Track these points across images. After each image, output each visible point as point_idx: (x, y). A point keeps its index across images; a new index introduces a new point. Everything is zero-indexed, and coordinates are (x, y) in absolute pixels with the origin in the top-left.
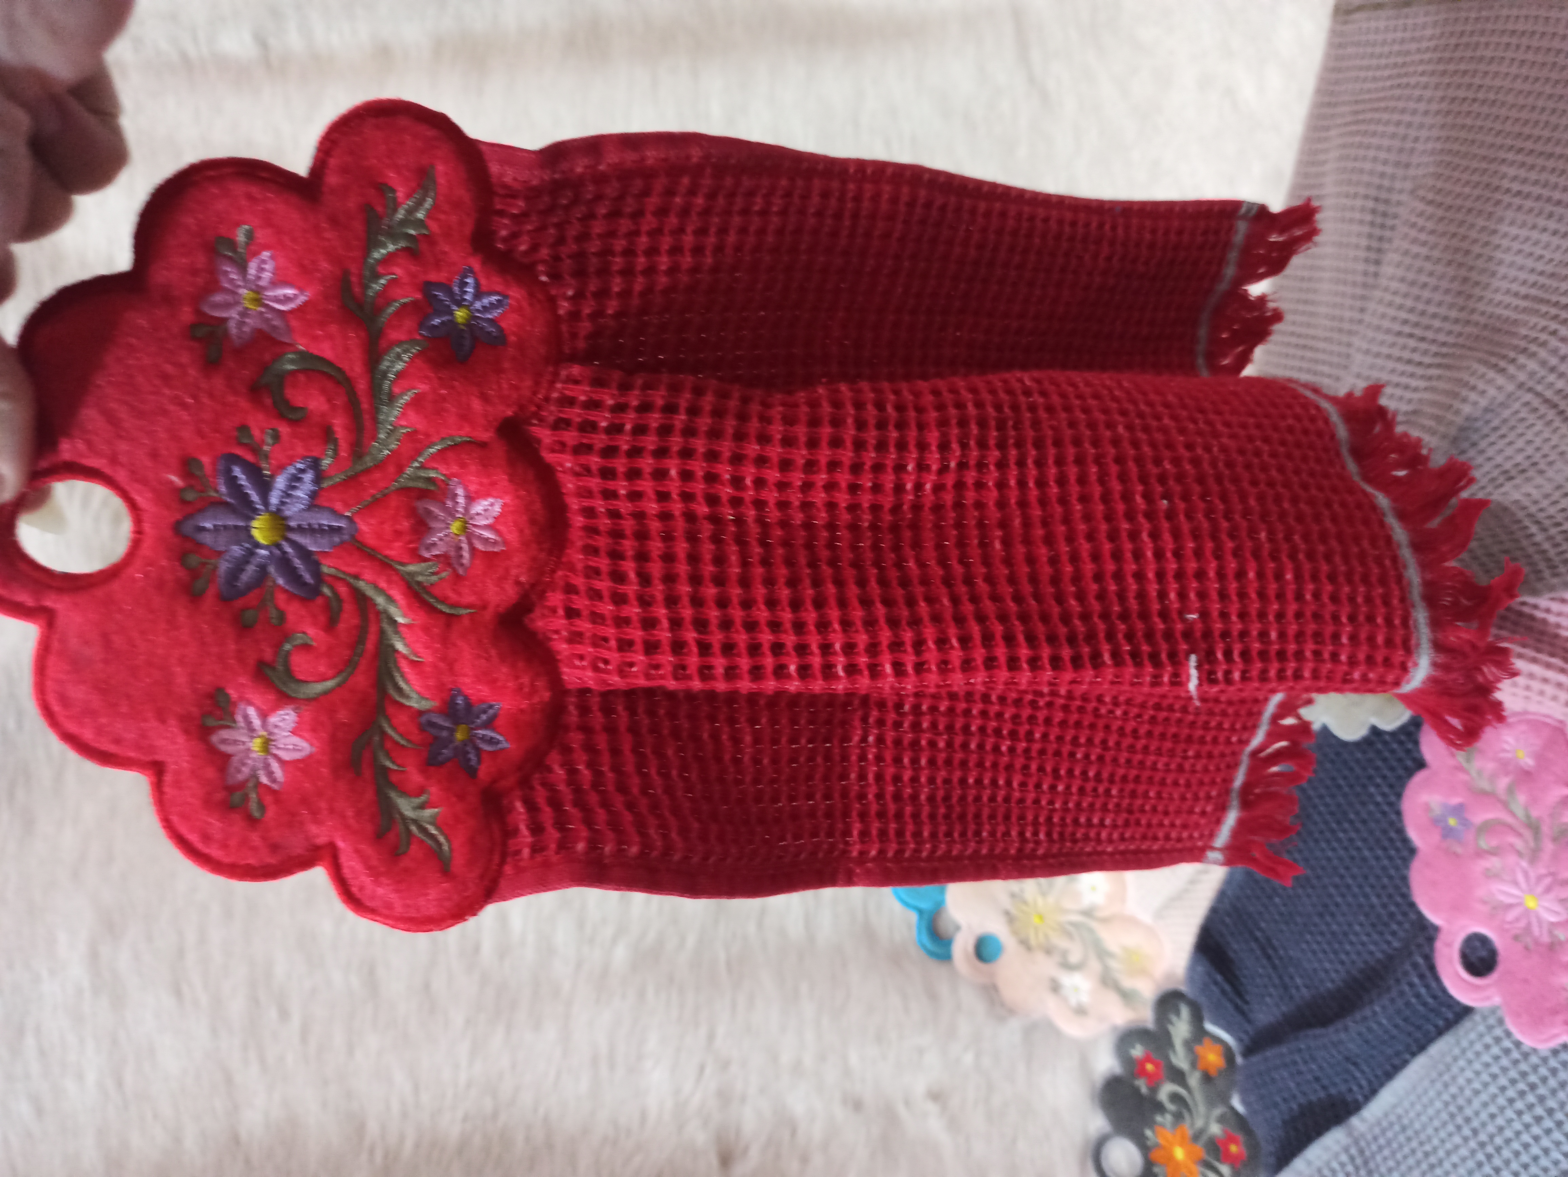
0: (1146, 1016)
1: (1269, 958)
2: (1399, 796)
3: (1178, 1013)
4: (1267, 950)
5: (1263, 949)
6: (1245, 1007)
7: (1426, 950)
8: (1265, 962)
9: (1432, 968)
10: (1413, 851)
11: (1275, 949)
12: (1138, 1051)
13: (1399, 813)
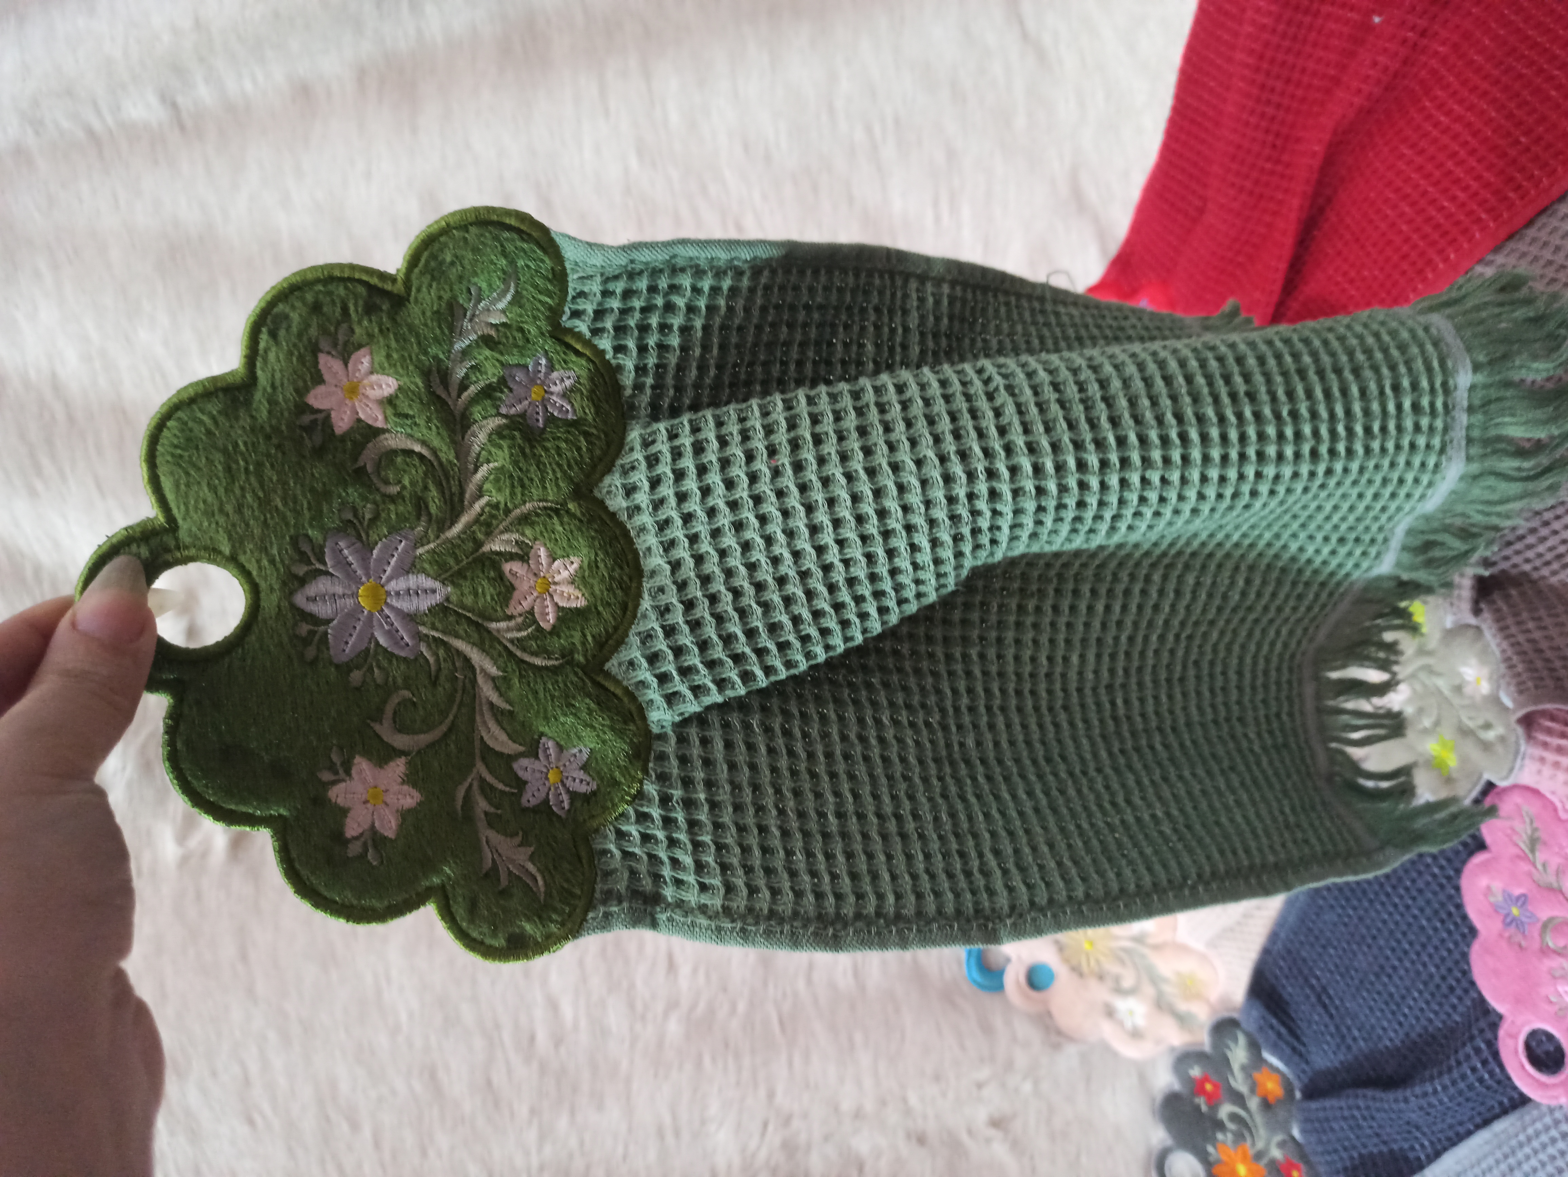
0: (1204, 1040)
1: (1325, 1006)
2: (1458, 872)
3: (1236, 1040)
4: (1322, 998)
5: (1319, 998)
6: (1302, 1049)
7: (1489, 1035)
8: (1320, 1009)
9: (1496, 1055)
10: (1473, 932)
11: (1330, 998)
12: (1196, 1072)
13: (1457, 889)
